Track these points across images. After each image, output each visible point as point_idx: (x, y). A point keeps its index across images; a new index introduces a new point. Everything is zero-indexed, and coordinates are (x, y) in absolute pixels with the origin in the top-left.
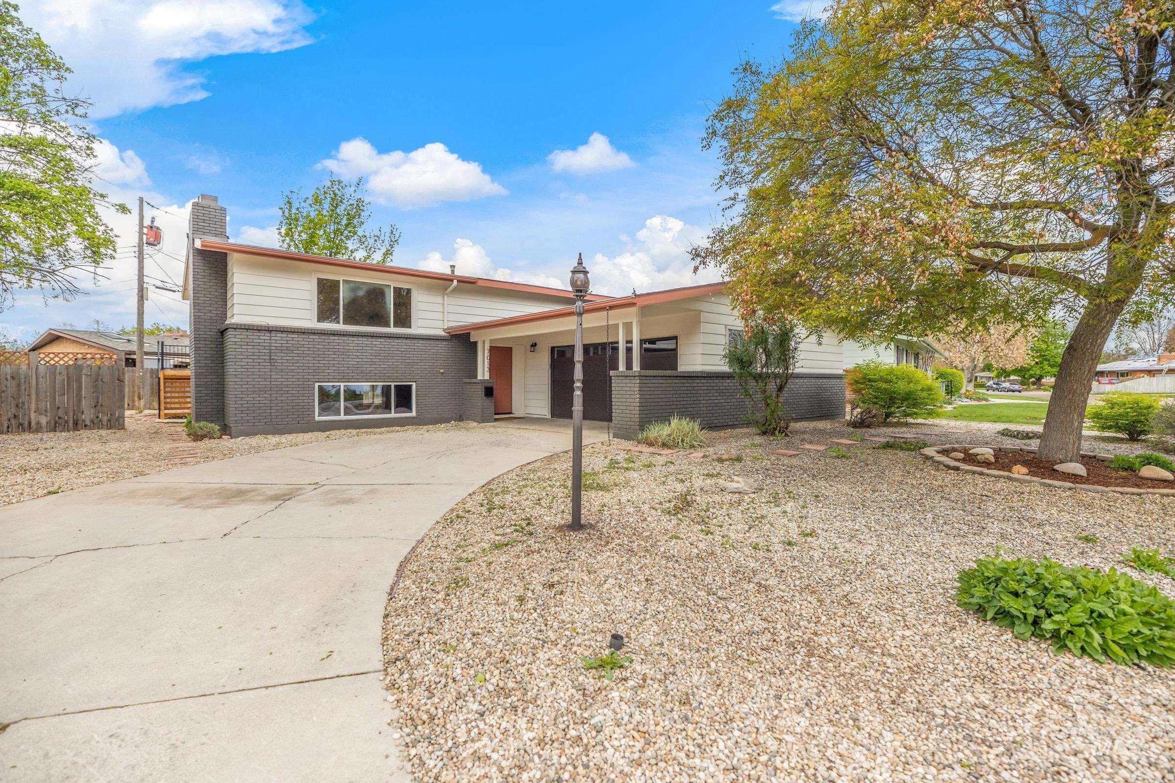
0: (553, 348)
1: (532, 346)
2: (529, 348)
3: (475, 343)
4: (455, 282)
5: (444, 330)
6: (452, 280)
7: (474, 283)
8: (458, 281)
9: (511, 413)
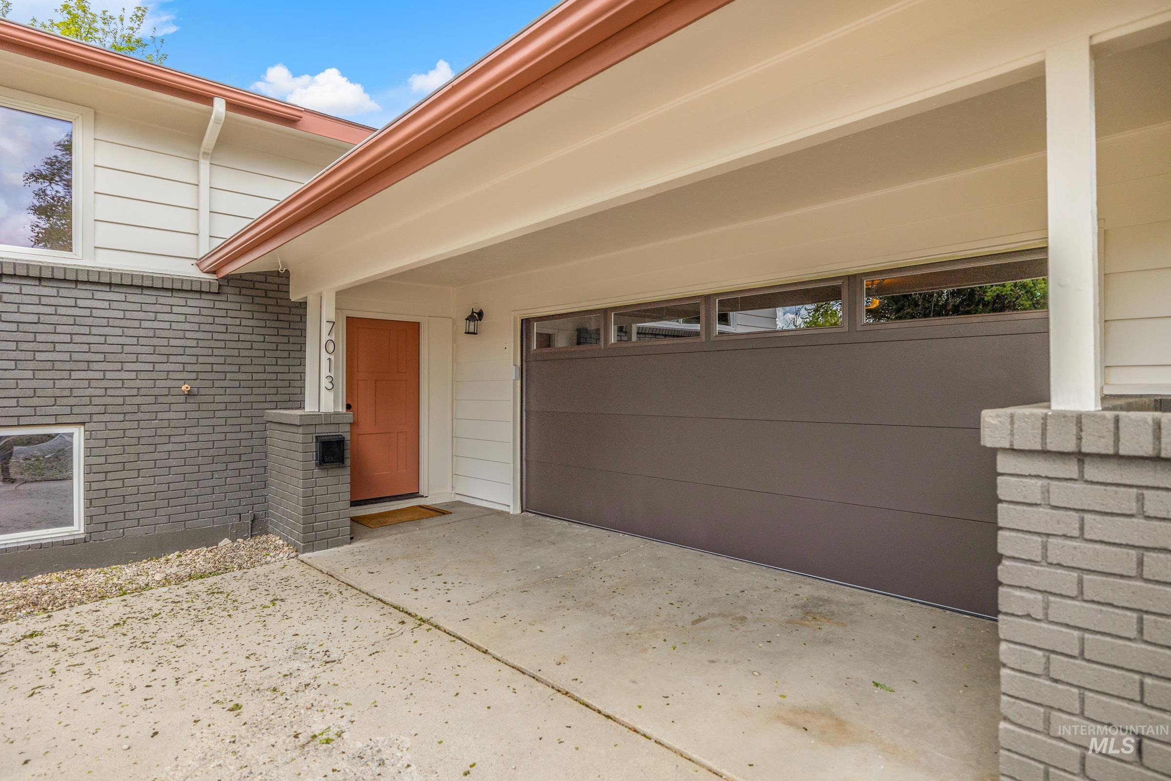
0: (526, 323)
1: (471, 318)
2: (462, 325)
3: (303, 305)
4: (219, 106)
5: (199, 262)
6: (207, 99)
7: (291, 121)
8: (231, 106)
9: (415, 495)
